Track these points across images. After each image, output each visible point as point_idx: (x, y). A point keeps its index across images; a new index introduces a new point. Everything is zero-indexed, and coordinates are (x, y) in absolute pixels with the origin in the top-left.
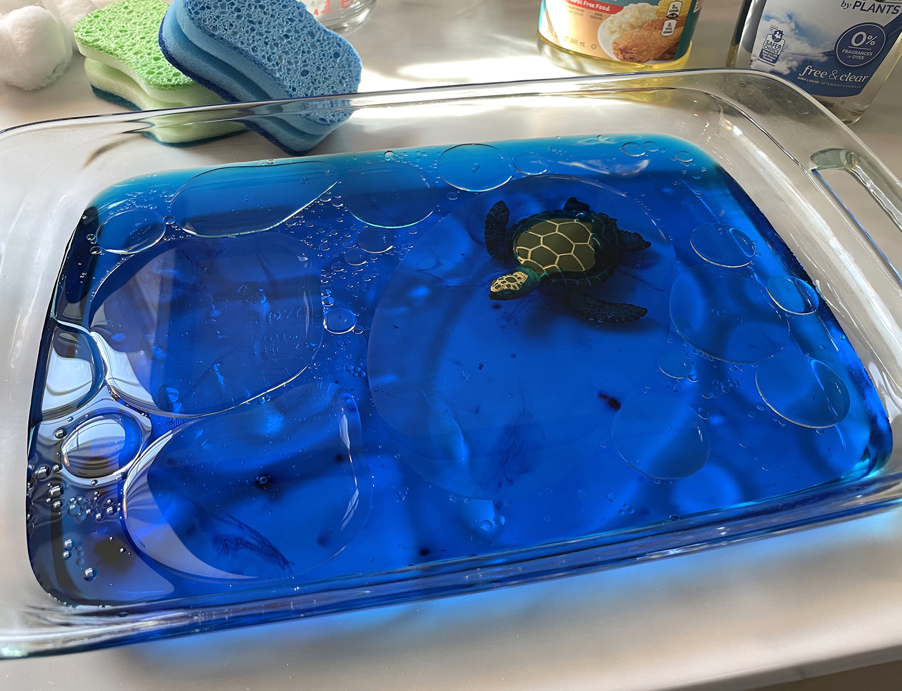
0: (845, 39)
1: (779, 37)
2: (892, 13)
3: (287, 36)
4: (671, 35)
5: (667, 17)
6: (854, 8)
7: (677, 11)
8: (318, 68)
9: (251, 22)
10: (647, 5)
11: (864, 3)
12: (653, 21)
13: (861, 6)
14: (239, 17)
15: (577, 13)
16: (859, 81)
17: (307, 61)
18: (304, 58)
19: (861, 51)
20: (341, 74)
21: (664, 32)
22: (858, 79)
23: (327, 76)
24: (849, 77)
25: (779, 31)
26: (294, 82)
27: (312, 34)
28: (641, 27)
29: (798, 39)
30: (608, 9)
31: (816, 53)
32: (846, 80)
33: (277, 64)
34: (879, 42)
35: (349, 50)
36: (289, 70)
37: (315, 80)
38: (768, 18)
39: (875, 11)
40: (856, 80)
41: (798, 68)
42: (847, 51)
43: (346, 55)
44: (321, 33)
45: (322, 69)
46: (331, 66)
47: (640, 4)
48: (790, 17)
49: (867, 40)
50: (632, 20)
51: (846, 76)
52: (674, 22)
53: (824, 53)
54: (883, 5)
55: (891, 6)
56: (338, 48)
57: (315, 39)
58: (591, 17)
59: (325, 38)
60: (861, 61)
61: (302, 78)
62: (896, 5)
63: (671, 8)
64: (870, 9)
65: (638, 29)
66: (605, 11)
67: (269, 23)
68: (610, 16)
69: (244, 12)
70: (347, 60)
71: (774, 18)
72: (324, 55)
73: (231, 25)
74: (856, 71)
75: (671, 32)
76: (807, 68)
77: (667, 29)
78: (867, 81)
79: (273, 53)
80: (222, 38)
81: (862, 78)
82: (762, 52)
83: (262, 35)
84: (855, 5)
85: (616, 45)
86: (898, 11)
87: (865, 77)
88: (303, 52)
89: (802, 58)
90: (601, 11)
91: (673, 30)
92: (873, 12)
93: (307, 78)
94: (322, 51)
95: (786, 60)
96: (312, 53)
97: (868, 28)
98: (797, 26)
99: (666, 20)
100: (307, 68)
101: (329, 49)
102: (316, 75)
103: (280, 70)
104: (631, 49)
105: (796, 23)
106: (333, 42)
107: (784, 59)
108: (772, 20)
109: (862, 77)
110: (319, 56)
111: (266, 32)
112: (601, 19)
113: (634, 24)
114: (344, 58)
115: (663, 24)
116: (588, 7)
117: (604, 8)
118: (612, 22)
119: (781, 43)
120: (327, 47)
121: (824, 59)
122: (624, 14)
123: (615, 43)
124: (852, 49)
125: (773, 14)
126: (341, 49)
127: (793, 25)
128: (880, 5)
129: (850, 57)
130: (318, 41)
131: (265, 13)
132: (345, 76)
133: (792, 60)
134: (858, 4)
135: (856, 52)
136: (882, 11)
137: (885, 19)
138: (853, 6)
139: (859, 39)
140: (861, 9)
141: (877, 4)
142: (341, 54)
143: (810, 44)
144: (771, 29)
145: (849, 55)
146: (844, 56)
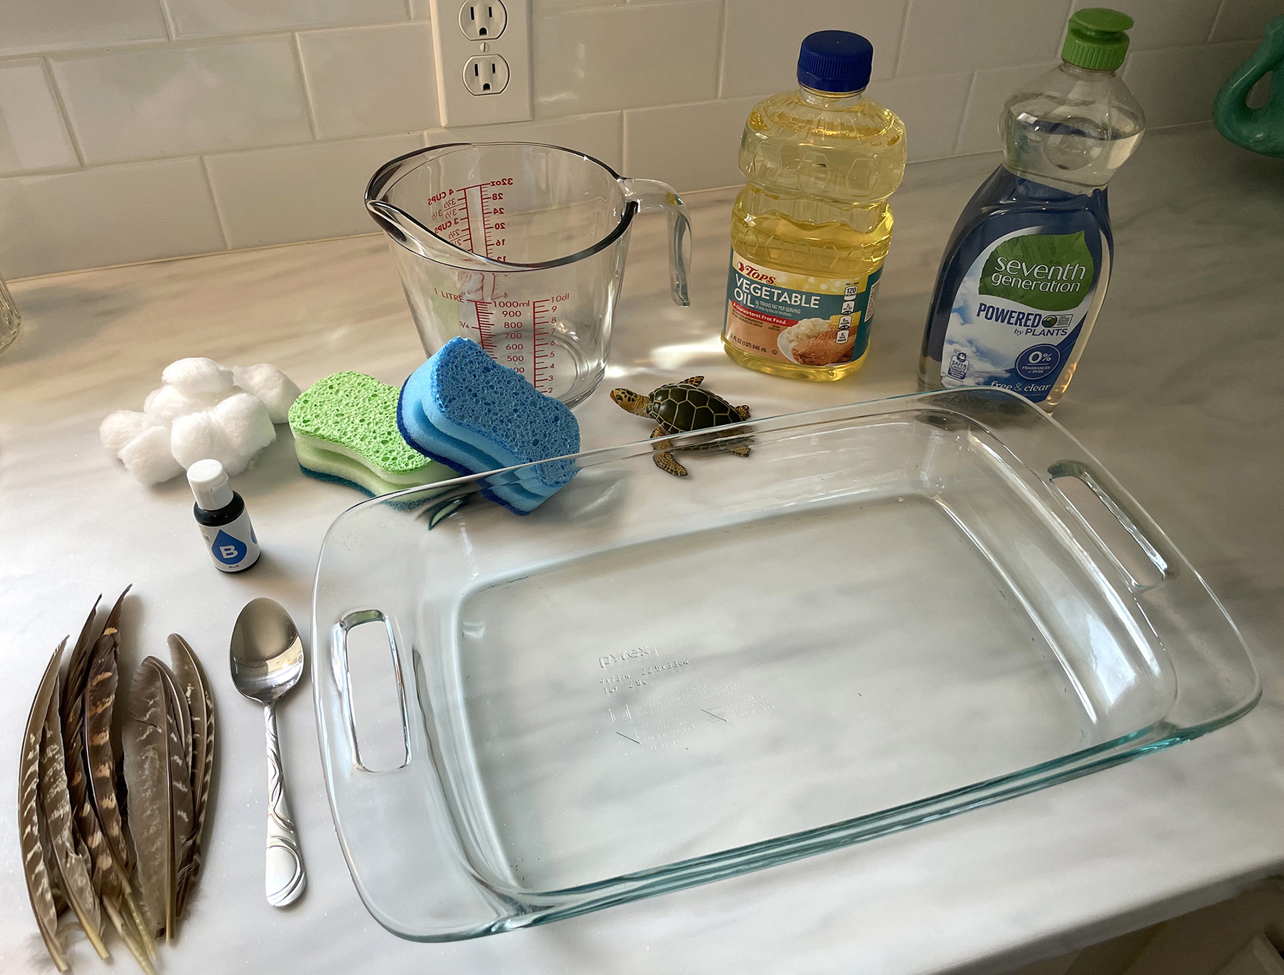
0: (1023, 358)
3: (516, 411)
8: (545, 435)
9: (486, 404)
14: (477, 402)
17: (536, 430)
18: (532, 428)
20: (563, 437)
23: (554, 442)
26: (529, 454)
27: (533, 403)
29: (981, 360)
31: (1000, 371)
33: (514, 439)
34: (1054, 357)
35: (565, 411)
36: (523, 442)
37: (546, 448)
39: (1046, 334)
42: (1026, 368)
43: (564, 416)
44: (541, 400)
45: (548, 435)
46: (554, 431)
48: (971, 342)
49: (1043, 358)
53: (1006, 370)
54: (1051, 330)
55: (1059, 330)
56: (557, 411)
57: (537, 408)
59: (545, 403)
60: (1041, 374)
61: (535, 448)
62: (1063, 329)
64: (1041, 333)
67: (500, 402)
69: (480, 395)
70: (566, 421)
71: (956, 343)
72: (547, 421)
73: (473, 411)
74: (1038, 382)
79: (509, 430)
80: (468, 425)
81: (1045, 388)
82: (949, 370)
83: (497, 414)
84: (1027, 332)
86: (1066, 333)
88: (531, 422)
93: (538, 447)
94: (545, 418)
96: (538, 421)
97: (1044, 348)
98: (978, 350)
100: (536, 437)
101: (550, 414)
102: (545, 442)
103: (516, 445)
105: (976, 347)
106: (551, 407)
107: (970, 376)
108: (954, 345)
110: (544, 423)
111: (500, 410)
114: (563, 420)
120: (548, 413)
121: (1008, 375)
125: (955, 339)
126: (559, 412)
127: (974, 349)
128: (1049, 330)
130: (540, 408)
131: (496, 393)
132: (567, 437)
133: (978, 377)
134: (1029, 331)
135: (1035, 368)
136: (1052, 334)
137: (1056, 340)
138: (1025, 332)
139: (1036, 357)
140: (1033, 335)
141: (1046, 329)
142: (560, 417)
143: (992, 364)
144: (955, 352)
145: (1029, 370)
146: (1025, 372)
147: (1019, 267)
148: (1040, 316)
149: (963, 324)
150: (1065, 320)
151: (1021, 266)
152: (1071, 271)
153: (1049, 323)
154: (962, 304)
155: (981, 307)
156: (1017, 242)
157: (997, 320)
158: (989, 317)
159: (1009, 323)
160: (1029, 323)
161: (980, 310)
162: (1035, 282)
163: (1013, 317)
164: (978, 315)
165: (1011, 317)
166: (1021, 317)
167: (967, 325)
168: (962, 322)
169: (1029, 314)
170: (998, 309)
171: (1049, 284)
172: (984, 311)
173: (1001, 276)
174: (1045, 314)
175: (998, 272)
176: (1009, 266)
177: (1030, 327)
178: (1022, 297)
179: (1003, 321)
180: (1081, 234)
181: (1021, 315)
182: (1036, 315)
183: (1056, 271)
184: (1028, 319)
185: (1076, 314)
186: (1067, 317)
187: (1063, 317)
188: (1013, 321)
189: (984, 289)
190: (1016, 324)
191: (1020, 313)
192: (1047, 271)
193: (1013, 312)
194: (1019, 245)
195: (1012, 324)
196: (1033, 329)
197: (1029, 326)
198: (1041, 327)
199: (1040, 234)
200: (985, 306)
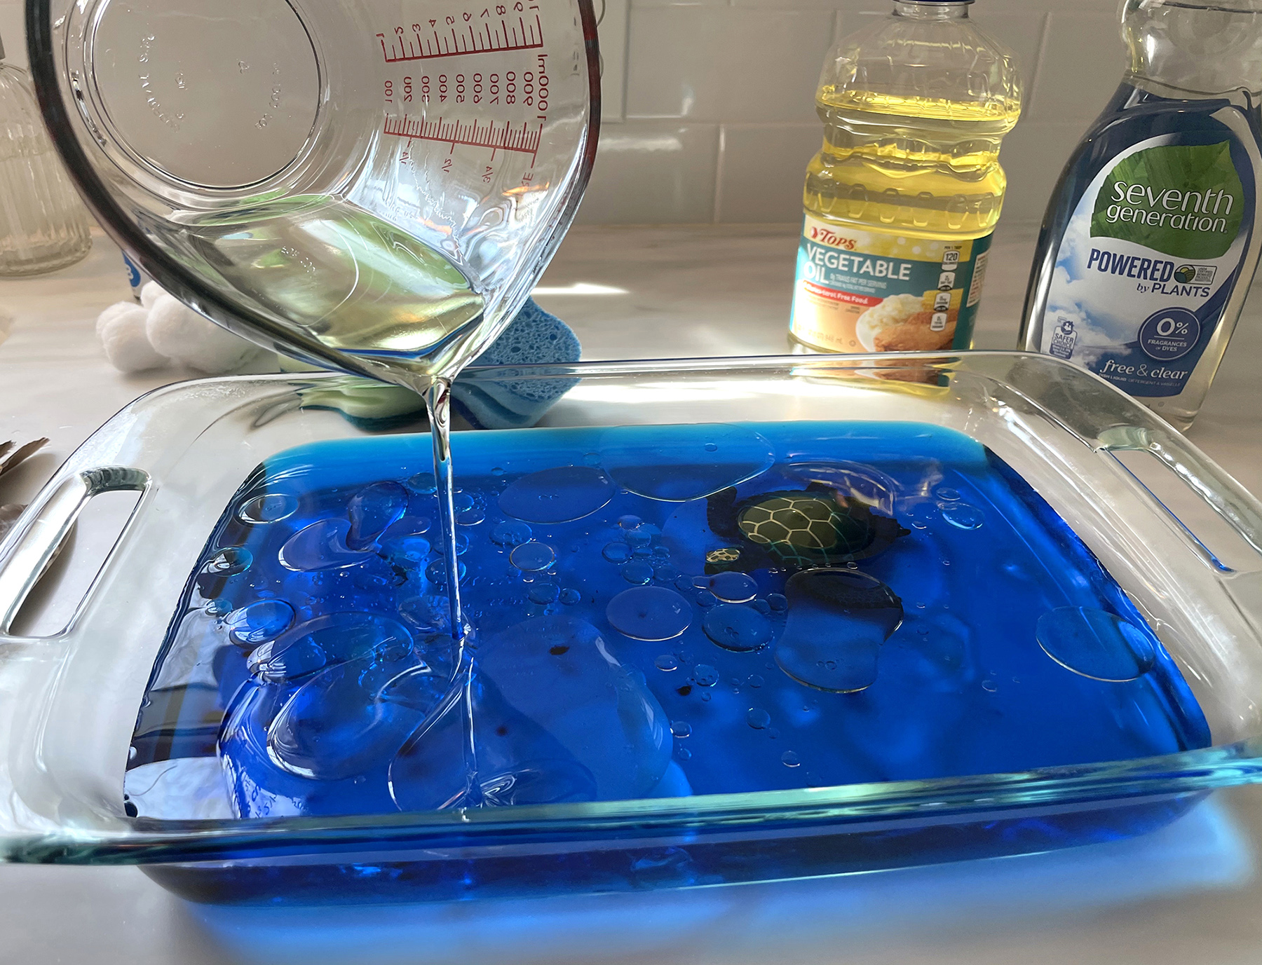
0: (1149, 327)
1: (1070, 329)
2: (1202, 295)
4: (941, 331)
5: (935, 309)
6: (1153, 291)
7: (946, 303)
8: (532, 347)
10: (910, 297)
11: (1164, 285)
12: (919, 314)
13: (1161, 289)
15: (831, 307)
16: (1177, 377)
17: (520, 338)
18: (516, 336)
19: (1172, 341)
20: (557, 355)
21: (934, 327)
22: (1175, 375)
23: (540, 355)
24: (1163, 373)
25: (1069, 322)
26: (502, 356)
28: (905, 321)
29: (1092, 330)
30: (865, 301)
31: (1116, 345)
32: (1160, 376)
34: (1192, 328)
35: (567, 334)
37: (527, 358)
38: (1054, 309)
39: (1180, 293)
40: (1172, 377)
41: (1097, 363)
42: (1153, 342)
43: (564, 337)
44: (538, 315)
45: (535, 348)
46: (545, 346)
47: (902, 296)
48: (1079, 305)
49: (1176, 328)
50: (894, 314)
51: (1158, 372)
52: (943, 316)
53: (1126, 344)
54: (1188, 286)
55: (1197, 288)
56: (556, 330)
57: (531, 319)
58: (849, 311)
59: (543, 319)
60: (1174, 354)
61: (512, 354)
62: (1204, 287)
63: (938, 300)
65: (902, 323)
66: (862, 304)
68: (868, 309)
70: (565, 343)
72: (539, 335)
74: (1168, 365)
75: (942, 327)
76: (1108, 363)
77: (936, 323)
78: (1186, 377)
81: (1179, 375)
84: (1154, 288)
85: (877, 341)
86: (1208, 294)
87: (1183, 373)
88: (517, 330)
89: (1101, 351)
90: (858, 303)
91: (944, 324)
92: (1178, 294)
93: (518, 355)
94: (537, 331)
95: (1082, 354)
96: (526, 331)
97: (1178, 314)
98: (1089, 316)
99: (934, 313)
100: (519, 345)
101: (546, 330)
102: (529, 353)
104: (896, 345)
105: (1086, 312)
106: (550, 324)
107: (1079, 353)
108: (1058, 311)
109: (1179, 373)
110: (534, 335)
112: (858, 312)
113: (897, 317)
114: (561, 341)
115: (931, 318)
116: (843, 300)
117: (861, 301)
118: (872, 316)
119: (1073, 335)
120: (544, 329)
121: (1128, 352)
122: (884, 307)
123: (877, 339)
124: (1160, 340)
125: (1059, 303)
126: (559, 332)
127: (1083, 315)
128: (1184, 287)
129: (1159, 348)
130: (534, 321)
132: (561, 358)
133: (1089, 355)
134: (1157, 286)
135: (1166, 343)
136: (1188, 294)
137: (1194, 303)
138: (1151, 289)
139: (1166, 327)
140: (1163, 292)
141: (1181, 286)
142: (559, 337)
143: (1107, 335)
144: (1059, 321)
145: (1159, 346)
146: (1151, 348)
147: (1143, 194)
148: (1172, 265)
149: (1069, 282)
150: (1207, 274)
151: (1146, 191)
152: (1212, 201)
153: (1183, 276)
154: (1068, 254)
155: (1093, 254)
156: (1140, 159)
157: (1113, 272)
158: (1103, 268)
159: (1129, 275)
160: (1157, 275)
161: (1092, 259)
162: (1164, 215)
163: (1136, 267)
164: (1089, 267)
165: (1132, 266)
166: (1145, 266)
167: (1074, 282)
168: (1069, 278)
169: (1156, 262)
170: (1115, 255)
171: (1183, 218)
172: (1097, 259)
173: (1119, 208)
174: (1179, 262)
175: (1115, 203)
176: (1129, 193)
177: (1158, 282)
178: (1147, 237)
179: (1121, 273)
180: (1225, 146)
181: (1146, 263)
182: (1167, 263)
183: (1193, 200)
184: (1155, 269)
185: (1223, 266)
186: (1209, 269)
187: (1203, 269)
188: (1135, 271)
189: (1099, 229)
190: (1139, 277)
191: (1144, 260)
192: (1180, 199)
193: (1134, 259)
194: (1142, 163)
195: (1134, 276)
196: (1162, 284)
197: (1157, 279)
198: (1172, 283)
199: (1170, 144)
200: (1099, 252)
